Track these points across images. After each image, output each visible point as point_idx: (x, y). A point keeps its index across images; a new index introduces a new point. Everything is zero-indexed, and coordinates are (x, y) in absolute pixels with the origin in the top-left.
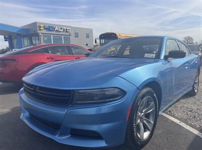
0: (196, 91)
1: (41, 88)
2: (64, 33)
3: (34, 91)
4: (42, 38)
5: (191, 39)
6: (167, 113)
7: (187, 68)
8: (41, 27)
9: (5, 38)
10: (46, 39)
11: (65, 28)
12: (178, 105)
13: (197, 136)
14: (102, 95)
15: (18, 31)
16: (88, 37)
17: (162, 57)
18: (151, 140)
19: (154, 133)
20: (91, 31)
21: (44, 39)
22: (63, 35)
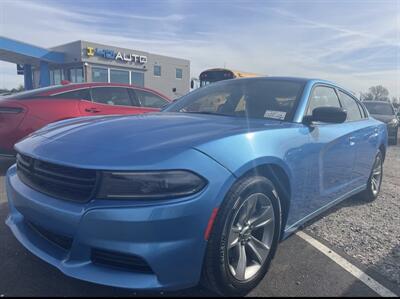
0: (375, 192)
1: (43, 164)
2: (133, 65)
3: (31, 168)
4: (89, 71)
5: (385, 91)
6: (308, 233)
7: (353, 144)
8: (88, 51)
9: (19, 68)
10: (97, 74)
11: (136, 56)
12: (335, 217)
13: (358, 281)
14: (159, 183)
15: (44, 57)
16: (179, 74)
17: (299, 119)
18: (262, 282)
19: (270, 270)
20: (187, 64)
21: (93, 73)
22: (131, 69)
